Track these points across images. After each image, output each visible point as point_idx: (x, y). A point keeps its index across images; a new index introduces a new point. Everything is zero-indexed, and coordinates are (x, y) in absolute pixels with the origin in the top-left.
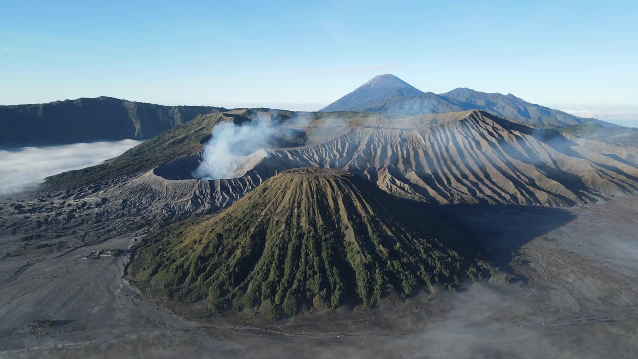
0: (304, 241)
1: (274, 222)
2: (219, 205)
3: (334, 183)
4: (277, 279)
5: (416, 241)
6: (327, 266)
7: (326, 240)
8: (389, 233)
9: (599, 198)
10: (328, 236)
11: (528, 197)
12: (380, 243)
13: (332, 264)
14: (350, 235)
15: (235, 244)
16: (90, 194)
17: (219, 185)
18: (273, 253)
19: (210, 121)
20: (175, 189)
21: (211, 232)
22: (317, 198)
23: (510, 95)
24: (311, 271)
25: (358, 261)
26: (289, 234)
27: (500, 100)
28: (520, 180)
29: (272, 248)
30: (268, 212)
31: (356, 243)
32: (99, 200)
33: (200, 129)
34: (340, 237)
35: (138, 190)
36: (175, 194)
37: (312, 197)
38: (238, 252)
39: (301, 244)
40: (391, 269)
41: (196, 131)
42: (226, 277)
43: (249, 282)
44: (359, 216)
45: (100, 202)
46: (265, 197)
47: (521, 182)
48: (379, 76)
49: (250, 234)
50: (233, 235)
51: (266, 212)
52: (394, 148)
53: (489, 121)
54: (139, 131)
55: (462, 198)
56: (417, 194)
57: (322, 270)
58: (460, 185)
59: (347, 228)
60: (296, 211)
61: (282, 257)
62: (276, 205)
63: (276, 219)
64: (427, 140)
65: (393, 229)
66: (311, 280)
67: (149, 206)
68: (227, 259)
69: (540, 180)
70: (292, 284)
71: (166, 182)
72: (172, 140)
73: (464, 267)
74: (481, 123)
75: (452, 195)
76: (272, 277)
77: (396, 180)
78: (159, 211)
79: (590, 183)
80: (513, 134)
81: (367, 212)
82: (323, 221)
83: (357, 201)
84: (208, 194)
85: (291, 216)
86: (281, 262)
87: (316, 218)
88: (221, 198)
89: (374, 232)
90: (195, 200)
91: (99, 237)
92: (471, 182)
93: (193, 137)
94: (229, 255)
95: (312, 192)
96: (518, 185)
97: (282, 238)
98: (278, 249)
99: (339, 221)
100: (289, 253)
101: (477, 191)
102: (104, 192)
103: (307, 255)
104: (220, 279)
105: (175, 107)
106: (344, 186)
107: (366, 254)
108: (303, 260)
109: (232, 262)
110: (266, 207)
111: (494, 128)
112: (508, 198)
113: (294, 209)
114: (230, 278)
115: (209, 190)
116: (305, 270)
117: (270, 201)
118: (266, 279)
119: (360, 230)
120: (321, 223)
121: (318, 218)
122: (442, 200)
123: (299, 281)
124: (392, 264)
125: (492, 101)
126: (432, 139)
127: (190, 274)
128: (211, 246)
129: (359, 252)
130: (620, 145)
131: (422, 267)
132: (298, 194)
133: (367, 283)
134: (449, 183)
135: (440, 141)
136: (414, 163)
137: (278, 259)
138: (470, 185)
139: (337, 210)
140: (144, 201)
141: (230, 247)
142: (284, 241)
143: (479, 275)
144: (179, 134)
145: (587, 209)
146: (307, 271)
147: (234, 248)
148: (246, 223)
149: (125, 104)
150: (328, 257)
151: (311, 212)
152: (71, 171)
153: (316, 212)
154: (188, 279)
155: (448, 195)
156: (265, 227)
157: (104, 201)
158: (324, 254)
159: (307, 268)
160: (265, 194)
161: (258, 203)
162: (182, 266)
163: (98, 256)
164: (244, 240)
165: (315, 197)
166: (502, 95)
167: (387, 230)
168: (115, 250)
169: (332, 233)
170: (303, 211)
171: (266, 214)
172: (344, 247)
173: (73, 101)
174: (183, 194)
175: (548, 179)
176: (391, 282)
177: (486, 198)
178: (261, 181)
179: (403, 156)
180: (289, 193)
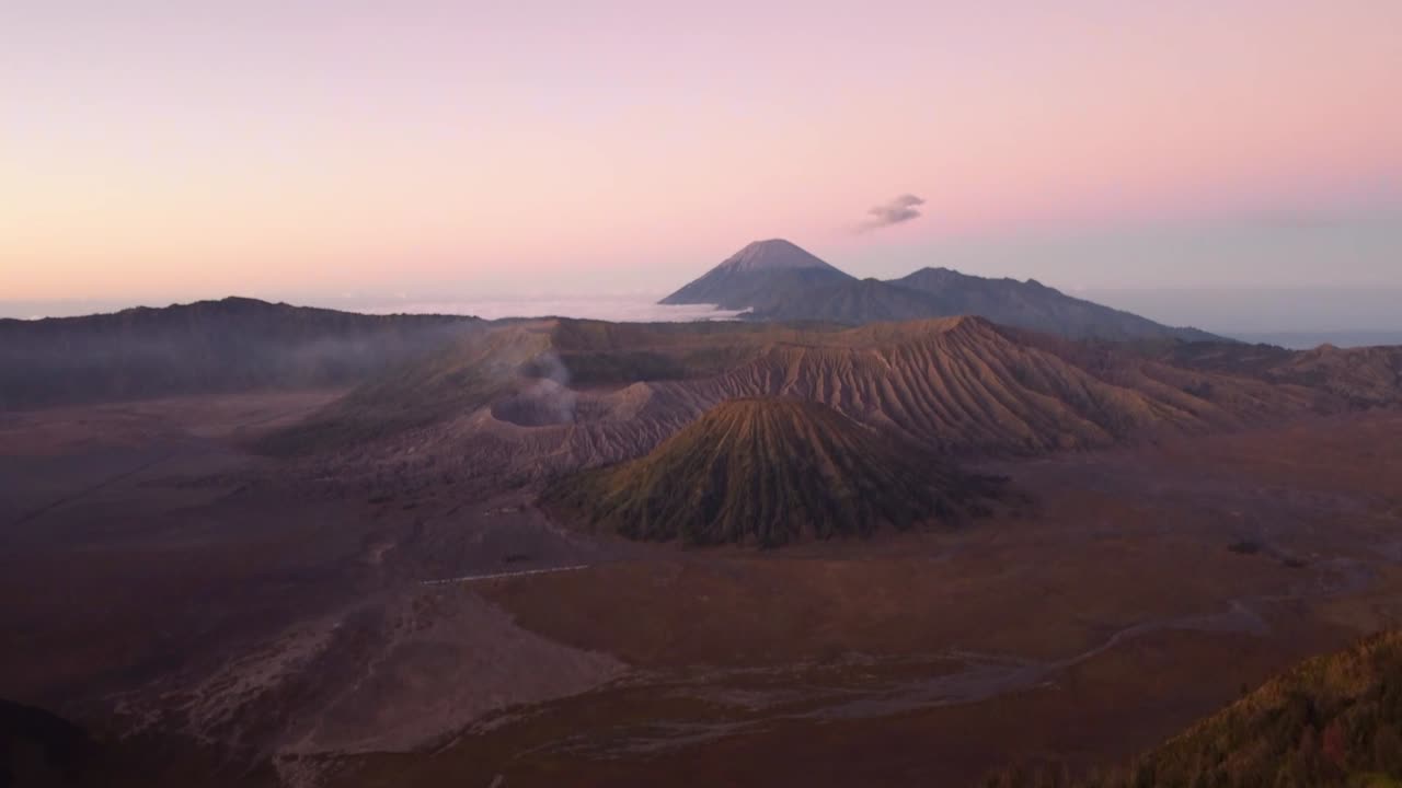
0: (778, 475)
1: (736, 456)
3: (800, 411)
4: (755, 512)
6: (810, 500)
14: (829, 468)
15: (690, 483)
16: (394, 452)
18: (743, 489)
20: (538, 438)
21: (651, 474)
22: (783, 428)
23: (1031, 282)
24: (793, 505)
25: (843, 495)
26: (758, 468)
27: (1013, 293)
29: (740, 484)
31: (838, 476)
34: (817, 469)
36: (541, 445)
37: (777, 425)
38: (698, 492)
39: (774, 478)
42: (692, 517)
44: (836, 448)
45: (426, 459)
46: (715, 430)
47: (1038, 422)
48: (755, 243)
49: (708, 472)
50: (685, 475)
51: (723, 446)
52: (844, 376)
53: (987, 330)
55: (954, 443)
57: (805, 503)
58: (949, 427)
59: (824, 461)
60: (760, 442)
61: (756, 490)
62: (733, 437)
63: (737, 453)
64: (894, 364)
66: (794, 513)
67: (510, 461)
68: (685, 498)
69: (1066, 419)
70: (775, 516)
71: (520, 429)
74: (976, 335)
75: (940, 440)
76: (749, 511)
78: (530, 466)
80: (1027, 353)
82: (795, 450)
85: (755, 449)
86: (756, 495)
87: (786, 449)
92: (966, 424)
94: (687, 495)
95: (775, 421)
96: (1034, 426)
97: (751, 472)
98: (748, 486)
99: (813, 452)
100: (764, 487)
101: (974, 434)
102: (417, 449)
103: (784, 488)
104: (686, 518)
105: (385, 317)
106: (812, 416)
107: (851, 487)
108: (780, 493)
109: (695, 501)
110: (720, 441)
111: (996, 342)
113: (758, 440)
114: (698, 517)
116: (786, 503)
117: (722, 435)
118: (742, 514)
119: (840, 463)
120: (793, 453)
123: (781, 513)
125: (996, 295)
126: (902, 363)
127: (644, 518)
128: (660, 488)
129: (842, 485)
132: (758, 423)
133: (858, 514)
134: (934, 426)
135: (914, 364)
136: (878, 399)
137: (752, 493)
138: (964, 427)
139: (809, 440)
140: (497, 456)
141: (685, 486)
142: (754, 475)
145: (1127, 454)
146: (789, 504)
147: (691, 488)
148: (698, 460)
151: (779, 443)
153: (785, 443)
155: (934, 440)
156: (725, 462)
158: (803, 487)
159: (787, 501)
161: (707, 438)
162: (629, 511)
164: (702, 477)
165: (780, 427)
166: (1014, 282)
170: (769, 442)
171: (723, 449)
172: (824, 480)
175: (1079, 418)
178: (658, 426)
179: (859, 389)
180: (746, 424)
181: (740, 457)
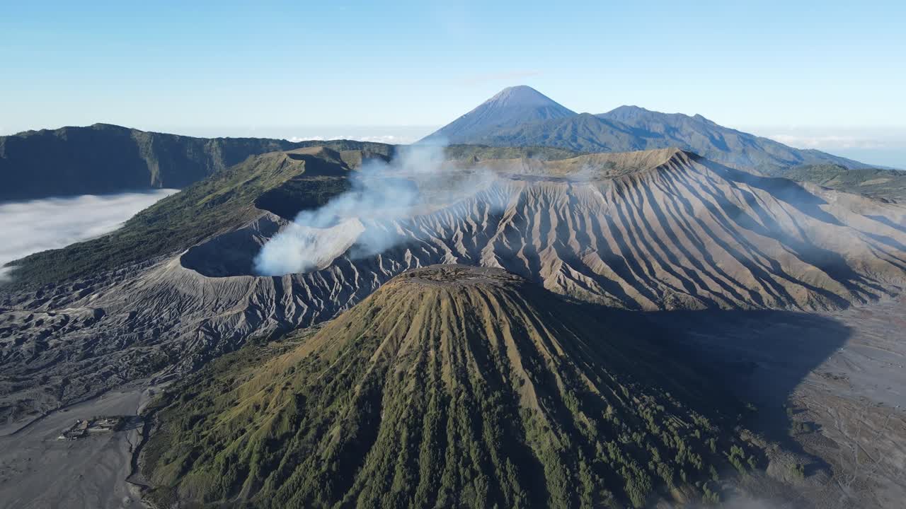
0: (451, 412)
1: (396, 375)
2: (290, 321)
3: (493, 300)
4: (408, 488)
5: (637, 401)
6: (495, 460)
7: (489, 407)
8: (593, 388)
9: (883, 293)
10: (491, 399)
11: (776, 293)
12: (580, 409)
13: (502, 455)
14: (528, 397)
15: (328, 414)
16: (76, 299)
17: (290, 283)
18: (398, 434)
19: (268, 165)
20: (217, 293)
21: (285, 389)
22: (467, 329)
23: (698, 116)
24: (468, 471)
25: (546, 446)
26: (423, 398)
27: (685, 124)
28: (759, 265)
29: (395, 425)
30: (384, 356)
31: (540, 411)
32: (90, 312)
33: (254, 180)
34: (511, 400)
35: (155, 293)
36: (217, 301)
37: (459, 326)
38: (335, 431)
39: (445, 417)
40: (604, 458)
41: (248, 183)
42: (315, 483)
43: (358, 493)
44: (540, 359)
45: (92, 316)
46: (377, 326)
47: (760, 268)
48: (509, 88)
49: (354, 399)
50: (324, 397)
51: (381, 355)
52: (561, 214)
53: (701, 167)
54: (158, 178)
55: (677, 299)
56: (607, 293)
57: (487, 466)
58: (669, 275)
59: (522, 383)
60: (432, 353)
61: (415, 440)
62: (397, 341)
63: (398, 368)
64: (609, 199)
65: (598, 379)
66: (468, 488)
67: (175, 323)
68: (315, 443)
69: (788, 264)
70: (436, 499)
71: (202, 280)
72: (210, 197)
73: (723, 446)
74: (688, 171)
75: (660, 293)
76: (398, 484)
77: (571, 269)
78: (191, 333)
79: (859, 265)
80: (738, 188)
81: (553, 351)
82: (482, 370)
83: (535, 331)
84: (272, 300)
85: (424, 364)
86: (414, 453)
87: (468, 367)
88: (294, 307)
89: (567, 389)
90: (251, 311)
91: (88, 388)
92: (686, 270)
93: (242, 193)
94: (319, 436)
95: (458, 318)
96: (757, 273)
97: (412, 406)
98: (406, 429)
99: (508, 370)
100: (427, 435)
101: (697, 286)
102: (100, 296)
103: (457, 437)
104: (306, 486)
105: (213, 140)
106: (510, 305)
107: (560, 431)
108: (451, 448)
109: (326, 450)
110: (379, 346)
112: (747, 296)
113: (429, 349)
114: (323, 486)
115: (273, 293)
116: (457, 467)
117: (385, 335)
118: (387, 489)
119: (544, 385)
120: (478, 375)
121: (471, 366)
122: (647, 304)
123: (448, 491)
124: (605, 450)
125: (673, 126)
126: (618, 198)
127: (251, 474)
128: (286, 419)
129: (546, 429)
130: (887, 202)
131: (655, 451)
132: (434, 321)
133: (568, 490)
134: (652, 272)
135: (630, 201)
136: (593, 239)
137: (408, 447)
138: (684, 275)
139: (503, 349)
140: (165, 315)
141: (319, 420)
142: (416, 411)
143: (750, 461)
144: (221, 187)
145: (870, 313)
146: (461, 470)
147: (328, 423)
148: (345, 376)
149: (135, 136)
150: (495, 441)
151: (459, 355)
152: (47, 252)
153: (467, 356)
154: (247, 484)
155: (654, 292)
156: (380, 382)
157: (99, 313)
158: (487, 435)
159: (460, 464)
160: (377, 320)
161: (365, 337)
162: (235, 457)
163: (85, 430)
164: (345, 408)
165: (463, 326)
166: (684, 116)
167: (589, 382)
168: (115, 418)
169: (497, 394)
170: (445, 354)
171: (381, 360)
172: (520, 419)
173: (53, 131)
174: (230, 301)
175: (802, 263)
176: (608, 486)
177: (713, 297)
178: (357, 274)
179: (575, 228)
180: (417, 320)
181: (402, 375)
